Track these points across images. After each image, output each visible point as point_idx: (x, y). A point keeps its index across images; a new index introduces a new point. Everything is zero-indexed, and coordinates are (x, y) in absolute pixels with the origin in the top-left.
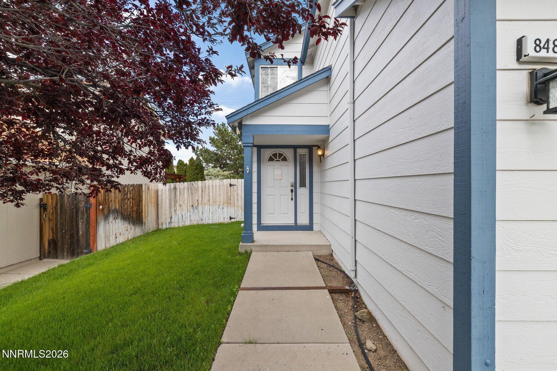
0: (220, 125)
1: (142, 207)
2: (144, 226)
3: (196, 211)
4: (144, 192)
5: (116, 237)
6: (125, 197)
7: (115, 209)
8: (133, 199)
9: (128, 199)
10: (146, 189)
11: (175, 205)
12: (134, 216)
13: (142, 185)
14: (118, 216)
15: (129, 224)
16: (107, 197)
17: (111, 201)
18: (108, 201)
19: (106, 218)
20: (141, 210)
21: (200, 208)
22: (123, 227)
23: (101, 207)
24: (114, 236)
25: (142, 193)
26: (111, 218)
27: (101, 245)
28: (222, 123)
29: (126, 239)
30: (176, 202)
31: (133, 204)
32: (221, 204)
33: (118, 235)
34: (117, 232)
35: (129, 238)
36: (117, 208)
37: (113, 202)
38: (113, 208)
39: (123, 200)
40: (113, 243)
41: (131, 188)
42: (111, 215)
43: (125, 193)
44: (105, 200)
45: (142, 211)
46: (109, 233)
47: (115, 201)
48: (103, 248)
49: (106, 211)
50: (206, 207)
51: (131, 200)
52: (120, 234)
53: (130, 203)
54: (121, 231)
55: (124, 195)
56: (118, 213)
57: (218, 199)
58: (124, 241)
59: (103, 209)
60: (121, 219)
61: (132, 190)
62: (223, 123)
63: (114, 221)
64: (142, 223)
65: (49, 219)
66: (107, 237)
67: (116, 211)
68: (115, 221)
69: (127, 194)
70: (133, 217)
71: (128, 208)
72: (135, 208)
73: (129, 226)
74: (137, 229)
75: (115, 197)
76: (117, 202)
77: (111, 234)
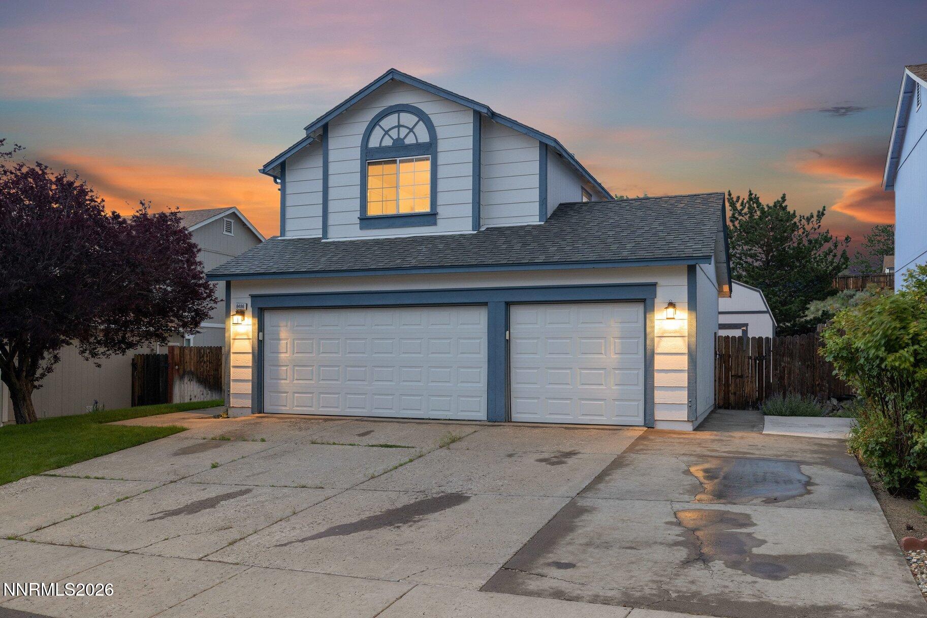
1: (221, 372)
2: (223, 392)
5: (191, 399)
6: (201, 360)
7: (191, 371)
8: (210, 363)
9: (205, 362)
12: (211, 380)
13: (221, 347)
14: (193, 377)
15: (205, 388)
16: (182, 359)
17: (186, 362)
18: (184, 362)
19: (182, 378)
20: (219, 376)
22: (199, 390)
23: (177, 367)
24: (189, 395)
26: (186, 380)
27: (177, 399)
31: (210, 368)
33: (193, 397)
34: (192, 394)
36: (193, 370)
37: (188, 364)
38: (189, 369)
39: (199, 362)
41: (208, 351)
42: (186, 377)
43: (201, 355)
44: (181, 361)
45: (221, 377)
46: (184, 393)
47: (190, 362)
48: (179, 401)
49: (181, 371)
51: (208, 363)
52: (195, 396)
53: (207, 366)
54: (195, 393)
55: (200, 358)
56: (193, 375)
59: (179, 369)
60: (196, 382)
61: (209, 353)
63: (189, 383)
65: (139, 377)
66: (182, 396)
67: (191, 373)
68: (190, 382)
69: (203, 356)
70: (210, 382)
71: (204, 371)
72: (213, 373)
73: (205, 390)
74: (214, 395)
75: (191, 359)
76: (192, 363)
77: (186, 394)
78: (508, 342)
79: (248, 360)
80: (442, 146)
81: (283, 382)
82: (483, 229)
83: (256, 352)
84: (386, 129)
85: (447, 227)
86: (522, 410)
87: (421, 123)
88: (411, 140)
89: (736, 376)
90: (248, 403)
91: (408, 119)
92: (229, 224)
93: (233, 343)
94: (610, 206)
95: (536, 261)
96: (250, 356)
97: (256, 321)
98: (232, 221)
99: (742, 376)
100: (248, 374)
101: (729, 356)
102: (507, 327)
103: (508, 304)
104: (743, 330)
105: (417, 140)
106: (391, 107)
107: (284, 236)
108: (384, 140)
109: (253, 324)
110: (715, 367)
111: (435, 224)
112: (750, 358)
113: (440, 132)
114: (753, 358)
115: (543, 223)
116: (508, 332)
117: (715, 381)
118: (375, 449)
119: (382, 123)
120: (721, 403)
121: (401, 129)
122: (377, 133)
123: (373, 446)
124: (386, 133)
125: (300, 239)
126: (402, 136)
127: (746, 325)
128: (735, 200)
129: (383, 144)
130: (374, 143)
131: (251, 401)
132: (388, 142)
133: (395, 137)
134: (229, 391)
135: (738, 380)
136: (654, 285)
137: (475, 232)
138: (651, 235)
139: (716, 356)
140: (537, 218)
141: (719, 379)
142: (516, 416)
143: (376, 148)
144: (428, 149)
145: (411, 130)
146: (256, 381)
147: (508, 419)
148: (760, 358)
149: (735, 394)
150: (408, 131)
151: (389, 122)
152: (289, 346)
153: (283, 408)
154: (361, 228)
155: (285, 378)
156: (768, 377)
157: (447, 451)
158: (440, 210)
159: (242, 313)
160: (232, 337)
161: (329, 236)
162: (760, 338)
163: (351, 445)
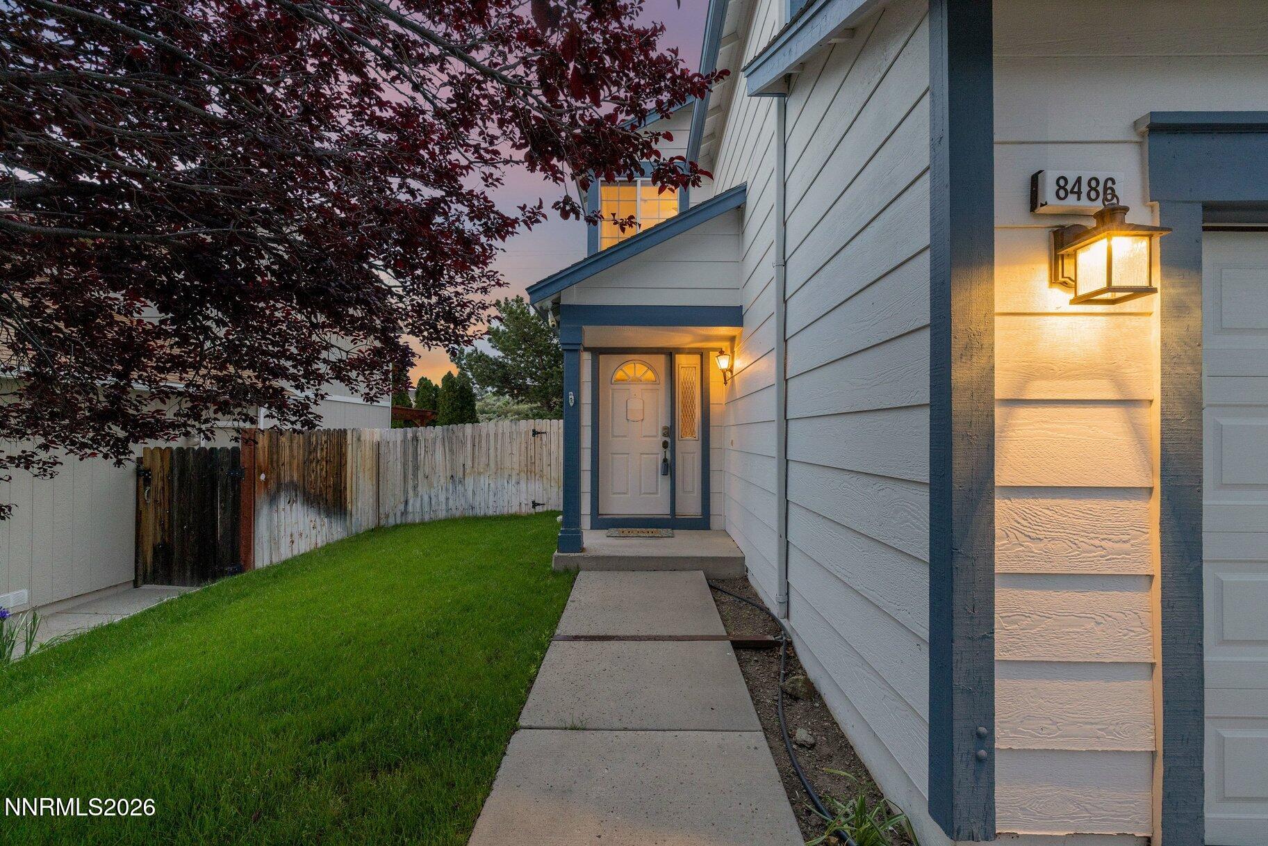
0: (512, 300)
1: (346, 477)
2: (348, 518)
3: (460, 488)
4: (350, 446)
5: (292, 542)
6: (311, 457)
7: (292, 482)
8: (327, 462)
9: (318, 461)
10: (354, 439)
11: (415, 475)
12: (330, 497)
13: (345, 431)
14: (296, 496)
15: (319, 514)
16: (275, 457)
17: (283, 464)
18: (278, 466)
19: (273, 499)
20: (343, 485)
21: (469, 481)
22: (307, 521)
23: (263, 477)
24: (289, 539)
25: (346, 450)
26: (283, 502)
27: (263, 557)
28: (515, 298)
29: (313, 547)
30: (416, 468)
31: (326, 472)
32: (514, 473)
33: (296, 536)
34: (294, 531)
35: (319, 546)
36: (295, 479)
37: (287, 467)
38: (287, 479)
39: (307, 462)
40: (285, 553)
41: (324, 438)
42: (283, 494)
43: (312, 448)
44: (272, 462)
45: (345, 488)
46: (279, 531)
47: (291, 464)
48: (267, 562)
49: (272, 486)
50: (482, 481)
51: (324, 463)
52: (301, 535)
53: (322, 470)
54: (301, 528)
55: (310, 453)
56: (296, 491)
57: (507, 464)
58: (308, 550)
59: (267, 480)
60: (303, 504)
61: (326, 442)
62: (518, 296)
63: (288, 507)
64: (345, 514)
65: (156, 501)
66: (274, 542)
67: (293, 486)
68: (291, 506)
69: (315, 450)
70: (327, 500)
71: (316, 483)
72: (331, 481)
73: (318, 520)
74: (334, 525)
75: (292, 456)
76: (295, 466)
77: (282, 534)
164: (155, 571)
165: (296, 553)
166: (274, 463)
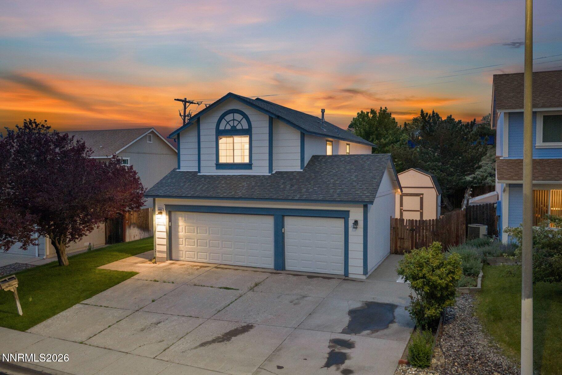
5: (134, 237)
7: (134, 223)
8: (143, 217)
9: (141, 217)
10: (151, 211)
12: (144, 226)
13: (148, 209)
14: (135, 226)
15: (141, 230)
16: (130, 217)
19: (130, 227)
20: (149, 223)
22: (138, 232)
23: (127, 222)
24: (133, 236)
25: (149, 213)
26: (132, 227)
27: (128, 240)
35: (141, 238)
37: (133, 219)
39: (138, 218)
40: (133, 239)
42: (132, 226)
47: (134, 218)
48: (129, 241)
49: (129, 224)
52: (136, 235)
53: (142, 219)
54: (136, 234)
55: (138, 215)
58: (138, 239)
60: (137, 228)
61: (143, 212)
63: (133, 229)
64: (149, 231)
66: (130, 236)
67: (134, 224)
69: (140, 214)
71: (140, 222)
72: (144, 222)
73: (141, 232)
74: (146, 234)
75: (134, 216)
76: (135, 219)
77: (132, 235)
78: (284, 233)
79: (164, 235)
80: (254, 131)
81: (181, 246)
82: (274, 172)
83: (168, 232)
84: (228, 121)
85: (256, 171)
86: (290, 264)
87: (244, 119)
88: (239, 127)
89: (401, 239)
90: (165, 255)
91: (238, 117)
92: (150, 137)
93: (157, 227)
94: (336, 159)
95: (295, 198)
96: (165, 233)
97: (168, 217)
98: (152, 135)
99: (403, 239)
100: (164, 242)
101: (398, 228)
102: (283, 226)
103: (283, 216)
104: (421, 197)
105: (242, 128)
106: (230, 110)
107: (180, 169)
108: (226, 126)
109: (167, 219)
110: (391, 234)
111: (251, 169)
112: (407, 230)
113: (253, 124)
114: (409, 230)
115: (302, 170)
116: (283, 229)
117: (391, 240)
118: (222, 290)
119: (226, 118)
120: (394, 251)
121: (235, 121)
122: (223, 123)
123: (221, 288)
124: (228, 123)
125: (188, 172)
126: (235, 125)
127: (423, 194)
128: (425, 115)
129: (227, 128)
130: (222, 127)
131: (166, 254)
132: (228, 127)
133: (232, 125)
134: (156, 249)
135: (402, 240)
136: (348, 211)
137: (270, 174)
138: (349, 184)
139: (391, 228)
140: (300, 168)
141: (393, 239)
142: (287, 268)
143: (223, 130)
144: (247, 132)
145: (239, 122)
146: (168, 245)
147: (283, 269)
148: (412, 230)
149: (400, 247)
150: (238, 122)
151: (229, 117)
152: (183, 228)
153: (181, 258)
154: (216, 169)
155: (182, 244)
156: (416, 240)
157: (252, 293)
158: (253, 162)
159: (160, 213)
160: (156, 224)
161: (201, 171)
162: (413, 220)
163: (211, 287)
164: (109, 241)
165: (135, 239)
166: (130, 219)
